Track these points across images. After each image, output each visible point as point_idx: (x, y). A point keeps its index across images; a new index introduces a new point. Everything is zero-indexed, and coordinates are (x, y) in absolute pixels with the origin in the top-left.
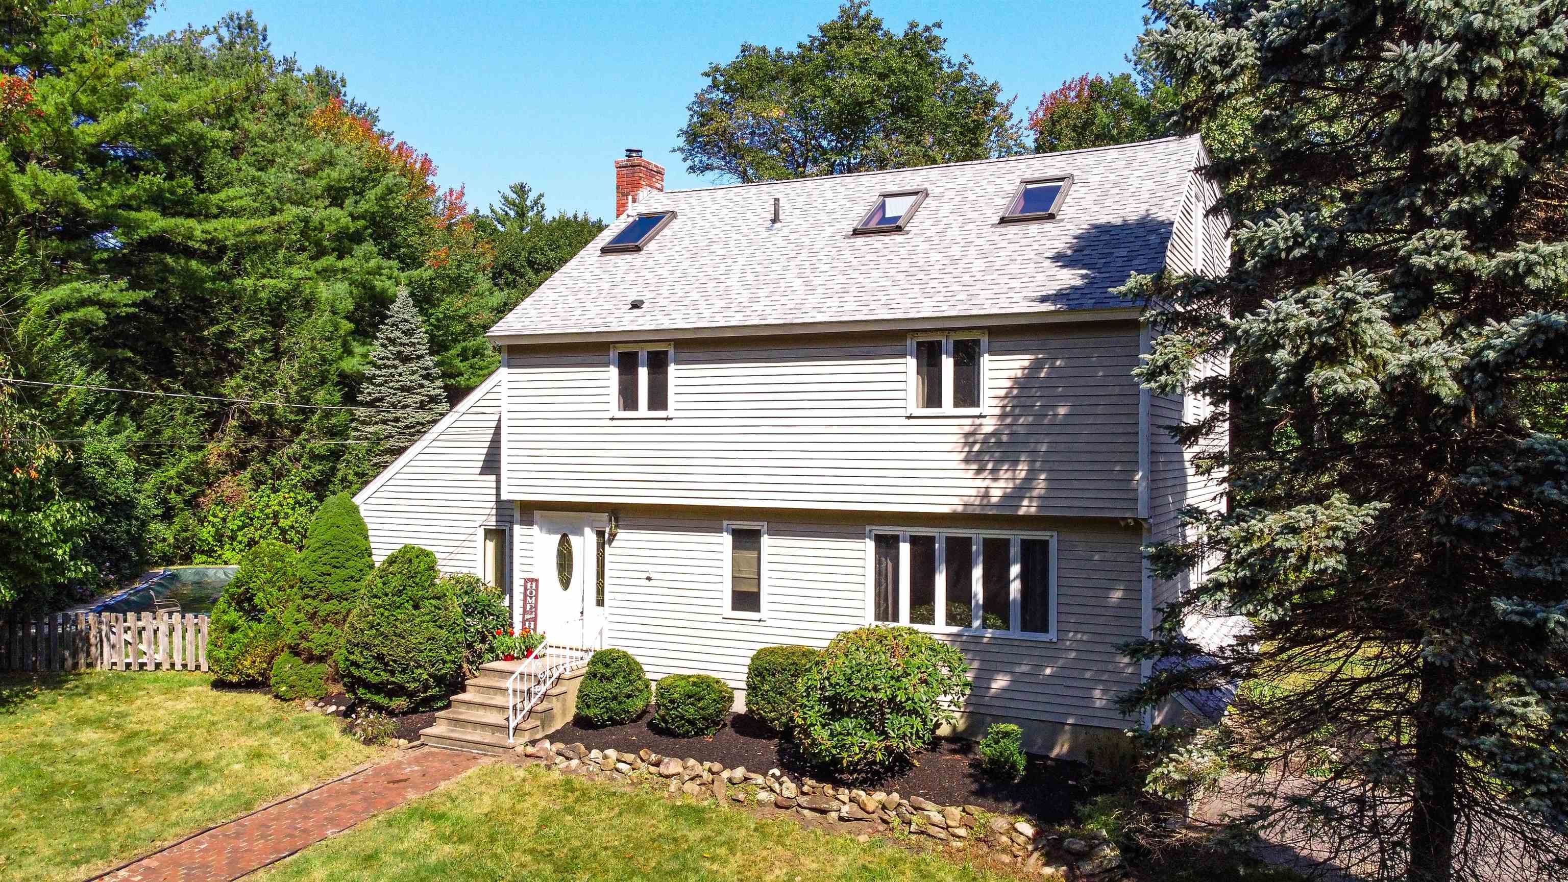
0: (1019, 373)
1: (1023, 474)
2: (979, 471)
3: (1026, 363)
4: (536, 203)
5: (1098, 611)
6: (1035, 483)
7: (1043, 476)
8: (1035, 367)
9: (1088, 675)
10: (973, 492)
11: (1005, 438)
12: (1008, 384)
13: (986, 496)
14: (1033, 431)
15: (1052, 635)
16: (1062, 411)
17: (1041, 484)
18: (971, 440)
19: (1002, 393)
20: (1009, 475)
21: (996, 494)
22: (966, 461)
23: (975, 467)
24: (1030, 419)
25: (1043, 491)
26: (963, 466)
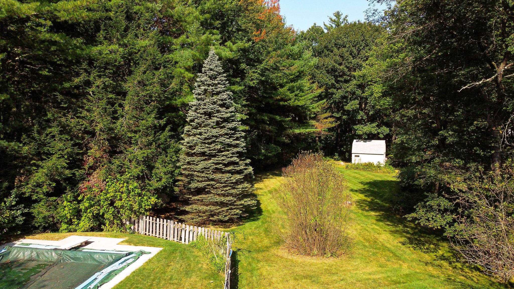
4: (344, 19)
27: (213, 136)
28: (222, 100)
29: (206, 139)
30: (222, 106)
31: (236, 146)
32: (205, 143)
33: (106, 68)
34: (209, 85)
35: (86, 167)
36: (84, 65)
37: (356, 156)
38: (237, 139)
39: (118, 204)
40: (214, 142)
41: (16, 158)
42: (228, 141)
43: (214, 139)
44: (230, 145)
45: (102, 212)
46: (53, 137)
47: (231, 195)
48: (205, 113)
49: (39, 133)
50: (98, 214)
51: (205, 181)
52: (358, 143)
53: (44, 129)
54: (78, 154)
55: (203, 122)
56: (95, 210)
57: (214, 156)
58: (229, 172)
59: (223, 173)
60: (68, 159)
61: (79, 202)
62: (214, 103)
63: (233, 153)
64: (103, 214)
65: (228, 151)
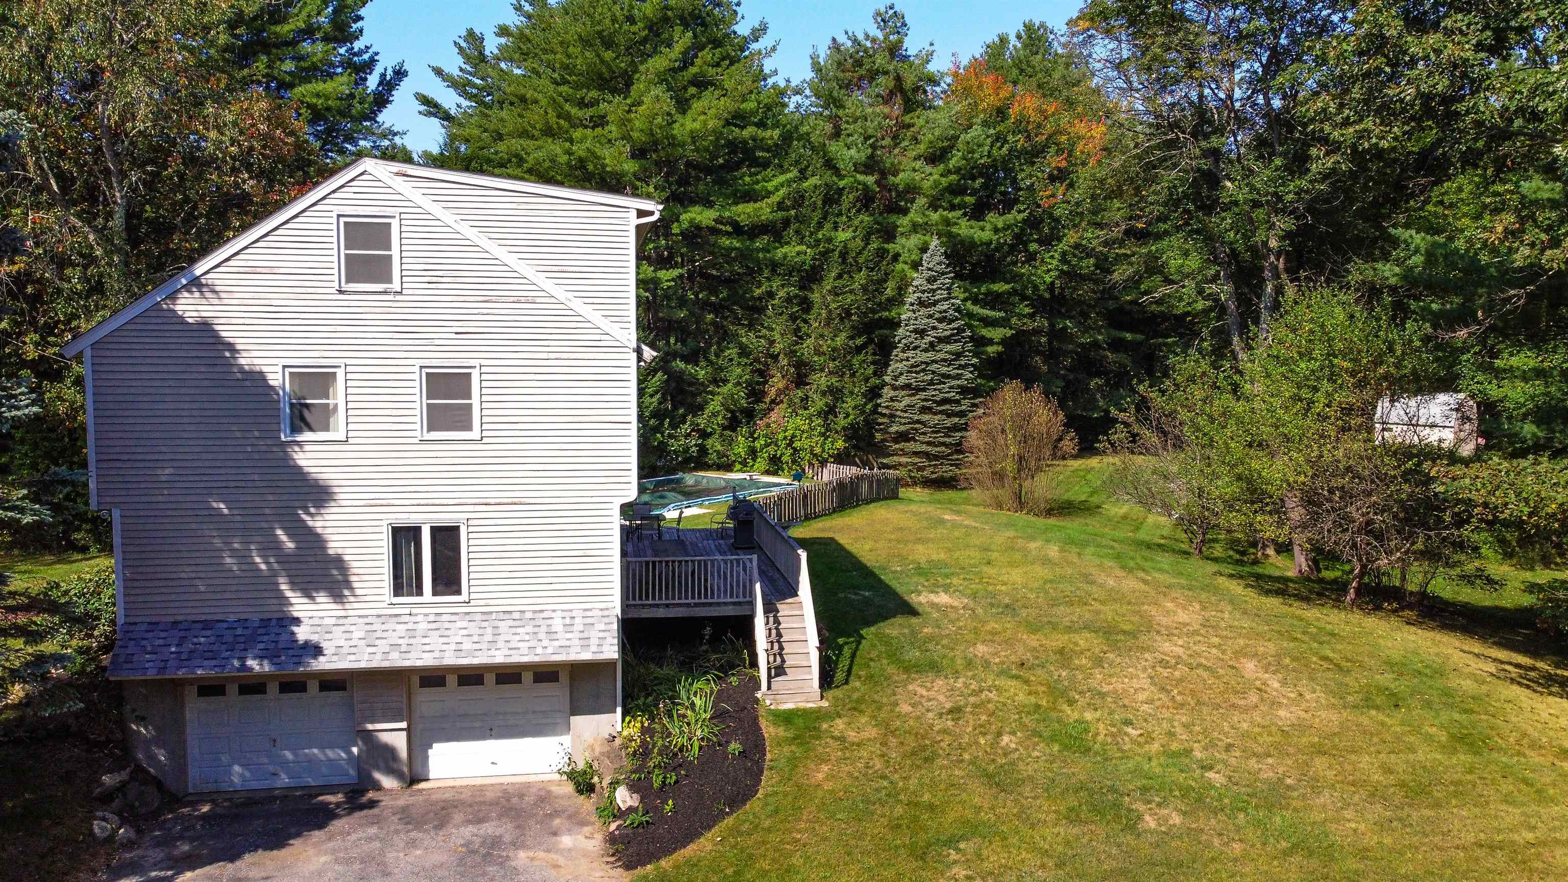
27: (922, 363)
28: (940, 312)
29: (912, 366)
30: (940, 320)
31: (958, 377)
32: (911, 372)
33: (791, 275)
34: (923, 292)
35: (768, 400)
36: (766, 273)
38: (961, 367)
39: (797, 444)
40: (924, 370)
41: (691, 384)
42: (944, 370)
43: (923, 366)
44: (948, 376)
45: (779, 453)
46: (731, 360)
47: (943, 444)
48: (916, 331)
49: (717, 356)
50: (775, 456)
51: (909, 423)
53: (723, 351)
54: (758, 383)
55: (912, 343)
56: (771, 450)
57: (924, 390)
58: (941, 412)
59: (935, 414)
60: (746, 388)
61: (755, 439)
62: (930, 316)
63: (951, 387)
64: (781, 456)
65: (944, 383)
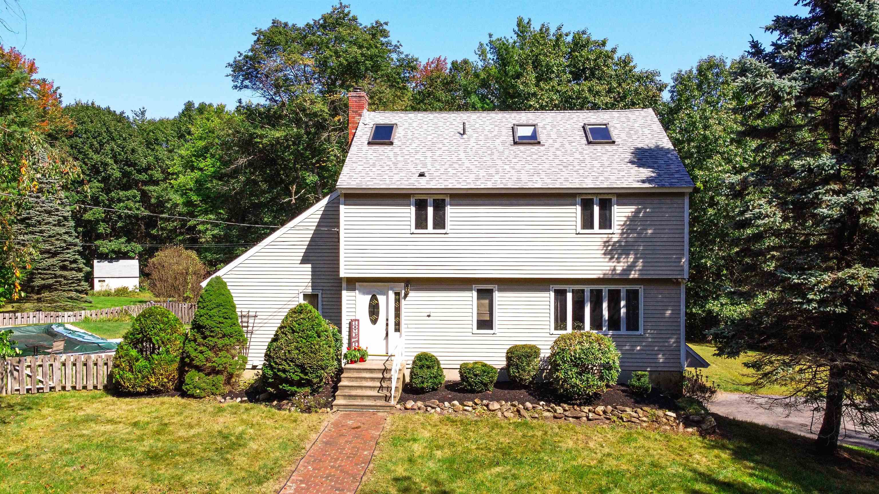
0: (630, 214)
1: (632, 260)
2: (611, 259)
3: (633, 210)
5: (661, 320)
6: (637, 264)
7: (641, 261)
8: (637, 212)
9: (656, 348)
10: (608, 268)
11: (623, 244)
12: (625, 219)
13: (614, 270)
14: (636, 241)
15: (641, 332)
16: (650, 231)
17: (640, 264)
18: (607, 244)
19: (622, 223)
20: (625, 260)
21: (619, 269)
22: (605, 254)
23: (609, 257)
24: (635, 235)
25: (641, 268)
26: (603, 256)
37: (99, 281)
44: (71, 244)
52: (101, 264)
59: (69, 270)
63: (75, 252)
